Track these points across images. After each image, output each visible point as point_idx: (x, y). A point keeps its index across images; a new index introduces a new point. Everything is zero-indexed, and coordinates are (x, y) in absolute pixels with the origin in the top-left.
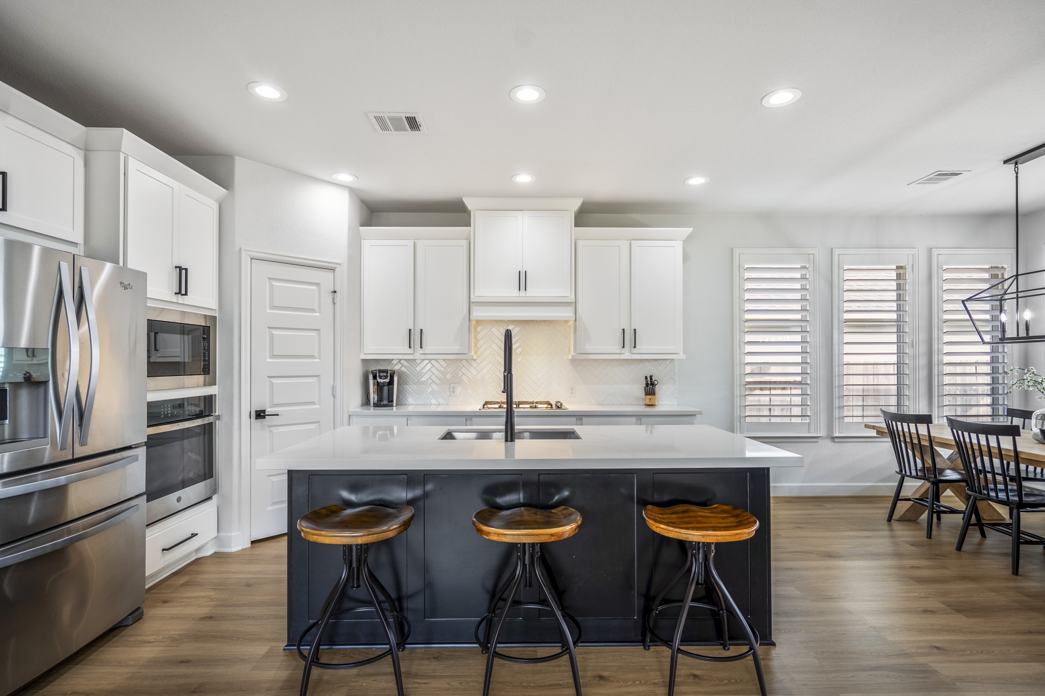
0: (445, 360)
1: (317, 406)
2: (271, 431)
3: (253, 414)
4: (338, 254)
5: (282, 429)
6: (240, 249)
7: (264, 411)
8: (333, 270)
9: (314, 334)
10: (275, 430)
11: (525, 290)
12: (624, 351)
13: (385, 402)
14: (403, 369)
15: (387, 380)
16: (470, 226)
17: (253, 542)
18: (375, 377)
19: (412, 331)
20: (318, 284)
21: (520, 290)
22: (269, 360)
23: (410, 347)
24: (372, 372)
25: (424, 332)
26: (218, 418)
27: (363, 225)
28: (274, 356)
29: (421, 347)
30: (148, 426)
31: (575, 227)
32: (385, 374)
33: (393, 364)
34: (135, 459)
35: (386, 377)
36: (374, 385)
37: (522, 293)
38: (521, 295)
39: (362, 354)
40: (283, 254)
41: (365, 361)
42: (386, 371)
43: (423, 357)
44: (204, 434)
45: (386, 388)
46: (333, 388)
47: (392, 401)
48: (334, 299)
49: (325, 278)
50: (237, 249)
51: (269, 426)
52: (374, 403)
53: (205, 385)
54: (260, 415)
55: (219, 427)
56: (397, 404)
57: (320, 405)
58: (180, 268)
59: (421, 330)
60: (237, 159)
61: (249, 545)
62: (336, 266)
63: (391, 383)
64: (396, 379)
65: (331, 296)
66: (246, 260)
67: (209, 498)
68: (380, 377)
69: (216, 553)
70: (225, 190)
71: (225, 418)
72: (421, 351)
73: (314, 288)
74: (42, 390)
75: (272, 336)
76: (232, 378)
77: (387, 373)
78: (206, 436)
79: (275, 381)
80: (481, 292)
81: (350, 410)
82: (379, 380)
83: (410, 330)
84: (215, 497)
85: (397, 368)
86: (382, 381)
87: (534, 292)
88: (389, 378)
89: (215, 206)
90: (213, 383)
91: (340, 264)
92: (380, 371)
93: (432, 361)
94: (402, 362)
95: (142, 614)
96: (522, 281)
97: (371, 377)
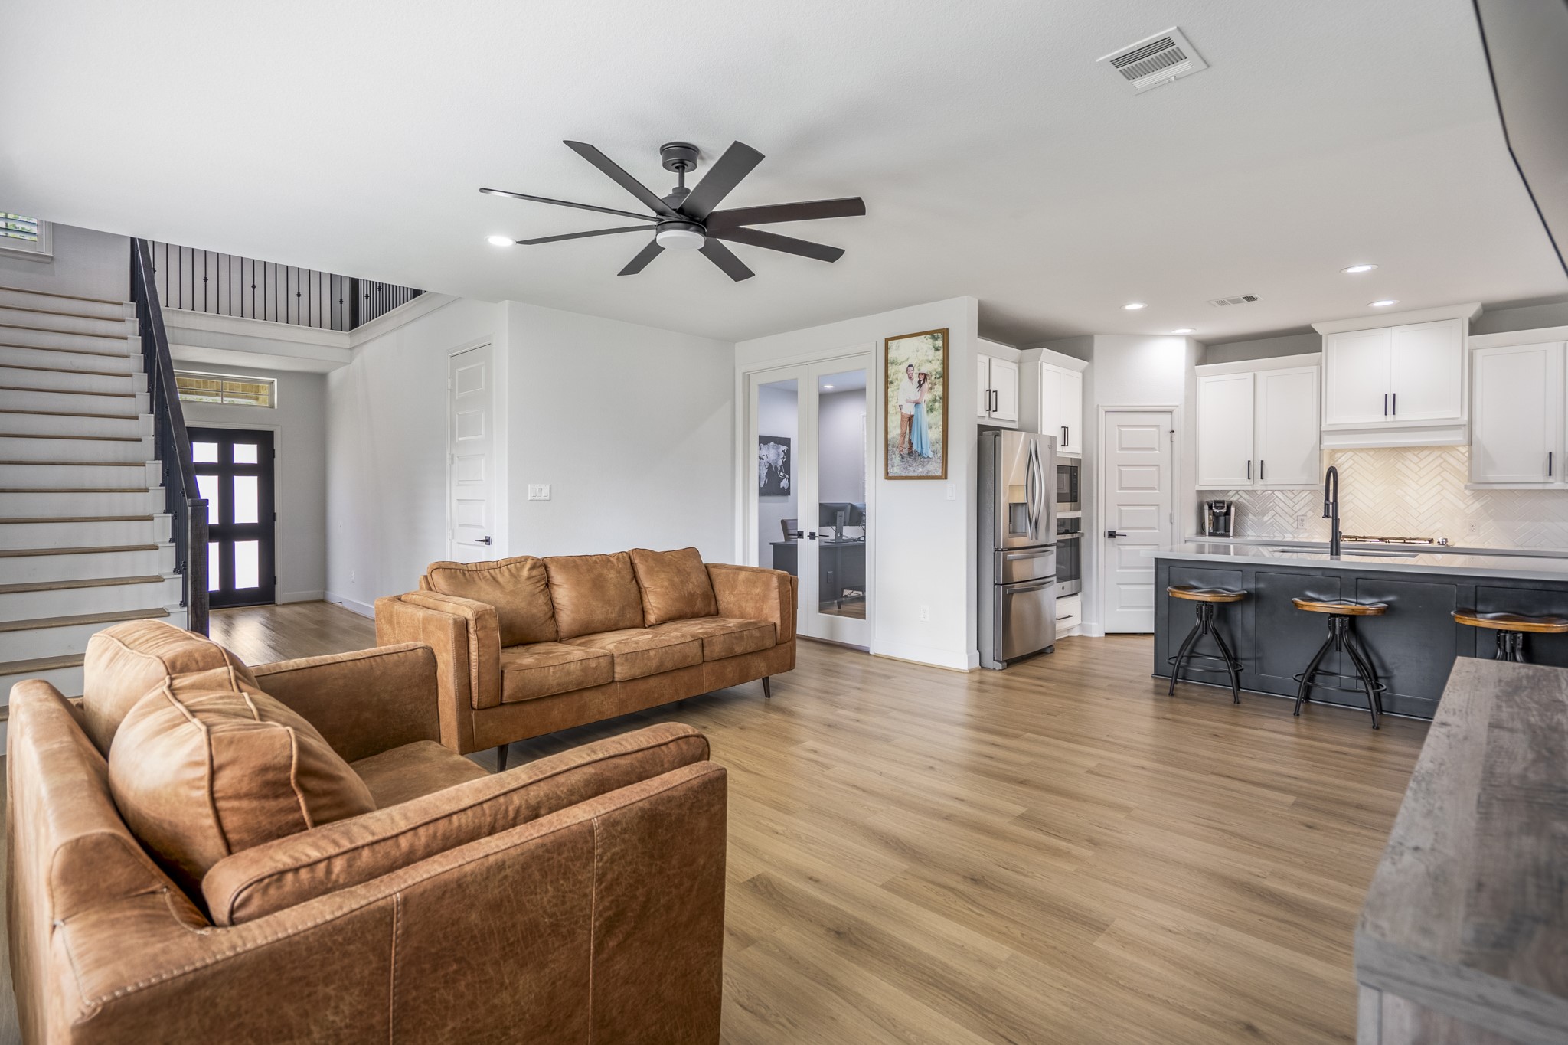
0: (1291, 491)
1: (1157, 531)
2: (1119, 549)
3: (1107, 534)
4: (1175, 397)
5: (1128, 548)
6: (1098, 406)
7: (1115, 532)
8: (1171, 412)
9: (1154, 469)
10: (1122, 548)
11: (1394, 414)
12: (1551, 479)
13: (1222, 532)
14: (1241, 500)
15: (1224, 511)
16: (1321, 351)
17: (1106, 634)
18: (1210, 508)
19: (1252, 463)
20: (1157, 426)
21: (1386, 414)
22: (1118, 491)
23: (1249, 478)
24: (1207, 503)
25: (1265, 463)
26: (1083, 534)
27: (1198, 364)
28: (1122, 488)
29: (1262, 478)
30: (1058, 534)
31: (1470, 335)
32: (1221, 505)
33: (1228, 496)
34: (1052, 552)
35: (1222, 508)
36: (1209, 515)
37: (1390, 417)
38: (1388, 420)
39: (1197, 486)
40: (1131, 404)
41: (1199, 492)
42: (1223, 502)
43: (1264, 488)
44: (1071, 546)
45: (1222, 519)
46: (1171, 515)
47: (1229, 531)
48: (1171, 437)
49: (1164, 420)
50: (1095, 406)
51: (1118, 545)
52: (1209, 533)
53: (1071, 510)
54: (1112, 535)
55: (1083, 542)
56: (1235, 535)
57: (1159, 530)
58: (1065, 428)
59: (1262, 461)
60: (1095, 336)
61: (1104, 635)
62: (1173, 408)
63: (1228, 513)
64: (1233, 510)
65: (1169, 434)
66: (1102, 412)
67: (1076, 594)
68: (1216, 508)
69: (1080, 636)
70: (1087, 363)
71: (1087, 536)
72: (1262, 482)
73: (1154, 429)
74: (1024, 507)
75: (1120, 471)
76: (1092, 505)
77: (1224, 503)
78: (1073, 548)
79: (1123, 508)
80: (1332, 420)
81: (1186, 536)
82: (1215, 510)
83: (1249, 462)
84: (1079, 594)
85: (1234, 499)
86: (1218, 511)
87: (1405, 415)
88: (1225, 508)
89: (1080, 375)
90: (1079, 509)
91: (1177, 406)
92: (1216, 502)
93: (1275, 493)
94: (1240, 493)
95: (1054, 650)
96: (1390, 404)
97: (1206, 507)
